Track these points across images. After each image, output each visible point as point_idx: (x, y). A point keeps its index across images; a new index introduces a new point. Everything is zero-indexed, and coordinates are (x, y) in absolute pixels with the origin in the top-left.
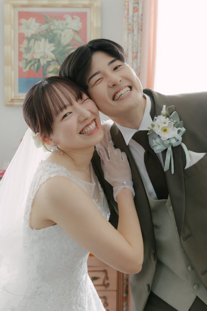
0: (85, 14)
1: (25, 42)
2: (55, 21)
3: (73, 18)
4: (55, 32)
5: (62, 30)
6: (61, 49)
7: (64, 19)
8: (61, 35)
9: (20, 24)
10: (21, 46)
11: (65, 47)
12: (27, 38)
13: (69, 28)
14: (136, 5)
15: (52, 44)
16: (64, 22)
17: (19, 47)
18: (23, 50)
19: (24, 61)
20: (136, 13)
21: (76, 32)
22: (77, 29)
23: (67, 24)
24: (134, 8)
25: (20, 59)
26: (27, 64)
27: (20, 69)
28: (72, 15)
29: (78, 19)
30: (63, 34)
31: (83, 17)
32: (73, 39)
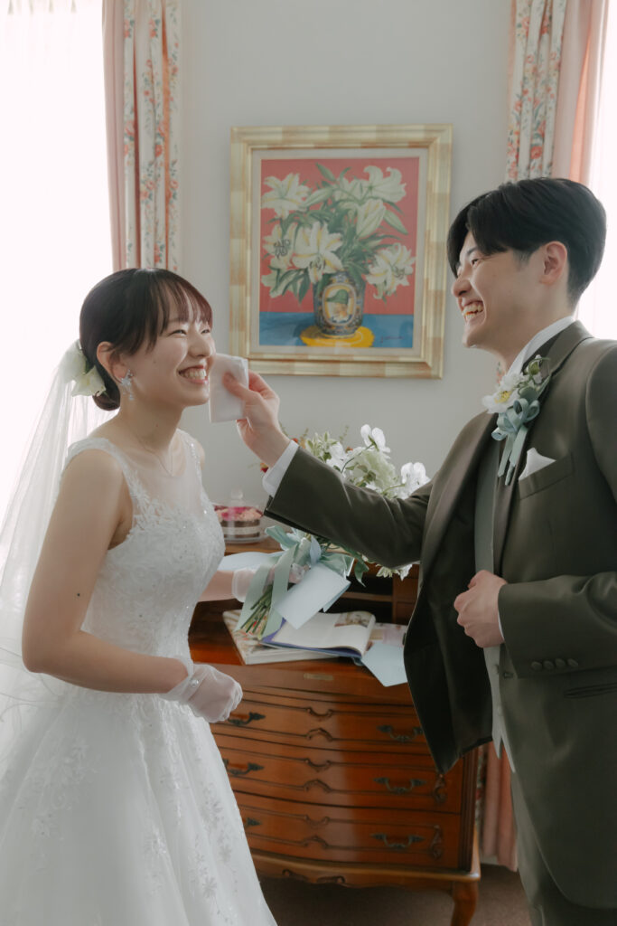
1: (277, 230)
2: (345, 181)
3: (386, 175)
4: (344, 206)
5: (361, 202)
6: (356, 245)
7: (367, 177)
8: (356, 214)
9: (265, 189)
10: (267, 238)
11: (364, 241)
12: (281, 220)
13: (376, 198)
14: (538, 141)
15: (338, 235)
16: (365, 184)
17: (263, 242)
18: (270, 249)
19: (274, 273)
20: (536, 161)
21: (388, 204)
22: (396, 199)
23: (371, 188)
24: (533, 148)
25: (266, 267)
26: (279, 280)
27: (265, 291)
28: (382, 164)
29: (396, 175)
30: (362, 210)
31: (409, 169)
32: (384, 222)
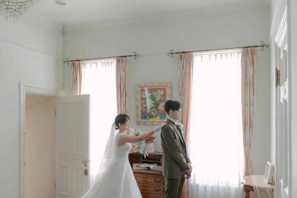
0: (165, 88)
1: (143, 100)
2: (154, 92)
3: (161, 91)
4: (154, 96)
5: (157, 96)
6: (156, 102)
7: (158, 91)
8: (156, 97)
9: (142, 94)
10: (142, 102)
11: (157, 102)
12: (144, 99)
13: (159, 95)
14: (182, 86)
15: (153, 101)
16: (157, 92)
17: (141, 102)
18: (142, 103)
19: (143, 107)
20: (182, 89)
21: (161, 96)
22: (162, 95)
23: (158, 93)
24: (182, 87)
25: (142, 106)
26: (144, 108)
27: (142, 110)
28: (160, 89)
29: (162, 91)
30: (157, 97)
31: (164, 90)
32: (161, 99)
